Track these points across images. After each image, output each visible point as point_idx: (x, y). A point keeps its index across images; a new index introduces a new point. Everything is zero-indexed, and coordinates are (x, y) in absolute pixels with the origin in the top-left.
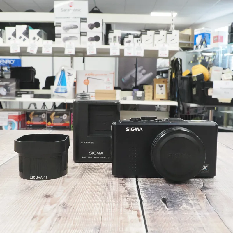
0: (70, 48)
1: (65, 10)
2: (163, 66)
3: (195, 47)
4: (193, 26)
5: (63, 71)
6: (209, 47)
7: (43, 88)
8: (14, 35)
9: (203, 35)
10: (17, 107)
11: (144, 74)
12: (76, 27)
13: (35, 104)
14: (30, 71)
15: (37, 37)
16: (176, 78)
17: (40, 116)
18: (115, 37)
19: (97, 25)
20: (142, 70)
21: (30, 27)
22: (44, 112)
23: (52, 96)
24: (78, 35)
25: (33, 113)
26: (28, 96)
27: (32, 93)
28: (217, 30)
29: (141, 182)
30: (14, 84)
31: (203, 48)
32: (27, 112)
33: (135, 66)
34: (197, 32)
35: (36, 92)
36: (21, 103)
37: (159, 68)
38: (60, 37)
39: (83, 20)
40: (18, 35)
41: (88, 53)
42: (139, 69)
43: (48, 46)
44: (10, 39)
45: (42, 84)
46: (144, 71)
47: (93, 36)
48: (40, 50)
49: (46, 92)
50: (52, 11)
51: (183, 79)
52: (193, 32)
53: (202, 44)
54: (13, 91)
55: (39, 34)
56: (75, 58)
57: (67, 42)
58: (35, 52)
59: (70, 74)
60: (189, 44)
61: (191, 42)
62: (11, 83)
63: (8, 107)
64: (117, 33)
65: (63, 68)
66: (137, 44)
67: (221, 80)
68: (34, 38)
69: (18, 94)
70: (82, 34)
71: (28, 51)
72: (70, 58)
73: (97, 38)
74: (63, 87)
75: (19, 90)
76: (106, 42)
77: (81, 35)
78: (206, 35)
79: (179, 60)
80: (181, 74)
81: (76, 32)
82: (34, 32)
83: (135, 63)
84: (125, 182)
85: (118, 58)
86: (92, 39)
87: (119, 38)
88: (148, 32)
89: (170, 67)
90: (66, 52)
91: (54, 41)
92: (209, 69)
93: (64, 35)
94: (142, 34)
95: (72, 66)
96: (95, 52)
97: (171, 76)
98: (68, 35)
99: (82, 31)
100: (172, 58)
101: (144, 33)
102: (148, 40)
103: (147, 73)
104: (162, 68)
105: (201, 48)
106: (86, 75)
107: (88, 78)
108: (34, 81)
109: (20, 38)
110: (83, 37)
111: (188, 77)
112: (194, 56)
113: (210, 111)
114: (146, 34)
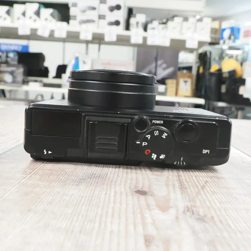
0: (86, 33)
2: (185, 61)
3: (221, 42)
4: (220, 19)
5: (77, 59)
6: (238, 43)
7: (54, 78)
8: (24, 14)
9: (232, 29)
10: (22, 96)
11: (164, 69)
12: (94, 9)
13: (42, 96)
14: (40, 57)
15: (50, 18)
18: (137, 23)
19: (118, 7)
20: (162, 64)
21: (42, 6)
23: (63, 86)
24: (96, 18)
26: (37, 84)
27: (41, 82)
30: (21, 70)
31: (231, 43)
33: (154, 60)
34: (225, 25)
35: (45, 80)
36: (27, 93)
37: (182, 63)
38: (75, 19)
39: (103, 1)
40: (27, 15)
41: (107, 39)
42: (159, 62)
43: (61, 28)
44: (18, 18)
46: (164, 66)
47: (113, 20)
48: (52, 32)
49: (57, 81)
52: (220, 25)
53: (230, 38)
54: (20, 78)
55: (52, 15)
56: (90, 46)
57: (84, 26)
58: (46, 35)
59: (84, 62)
61: (217, 36)
62: (18, 69)
63: (13, 97)
64: (140, 18)
65: (77, 55)
66: (162, 32)
68: (46, 19)
69: (25, 82)
70: (101, 17)
71: (39, 33)
72: (84, 45)
73: (117, 23)
75: (26, 77)
76: (127, 27)
77: (99, 18)
79: (208, 54)
81: (93, 15)
82: (47, 12)
83: (155, 55)
85: (136, 49)
86: (111, 24)
87: (142, 24)
88: (176, 19)
89: (198, 60)
90: (82, 37)
91: (68, 23)
92: (242, 64)
93: (80, 17)
94: (168, 20)
95: (87, 53)
96: (114, 39)
97: (198, 71)
98: (85, 18)
99: (101, 13)
100: (201, 51)
101: (170, 19)
102: (174, 28)
103: (168, 67)
104: (184, 63)
105: (229, 43)
106: (103, 64)
107: (105, 68)
108: (43, 69)
109: (31, 18)
110: (101, 21)
111: (217, 72)
112: (220, 52)
113: (239, 112)
114: (173, 20)
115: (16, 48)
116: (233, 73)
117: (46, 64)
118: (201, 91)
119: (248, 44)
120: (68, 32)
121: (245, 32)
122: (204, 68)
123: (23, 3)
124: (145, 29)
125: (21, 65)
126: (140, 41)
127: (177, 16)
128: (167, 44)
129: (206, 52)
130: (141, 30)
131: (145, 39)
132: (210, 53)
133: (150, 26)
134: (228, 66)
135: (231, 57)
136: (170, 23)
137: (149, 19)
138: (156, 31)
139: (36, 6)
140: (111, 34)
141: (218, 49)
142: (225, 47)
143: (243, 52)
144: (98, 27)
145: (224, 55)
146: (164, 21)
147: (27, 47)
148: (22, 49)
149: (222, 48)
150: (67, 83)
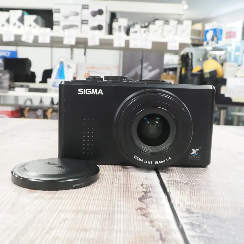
0: (70, 38)
2: (170, 63)
3: (205, 43)
4: (204, 21)
5: (62, 63)
6: (221, 44)
7: (40, 82)
8: (8, 21)
9: (215, 30)
10: (12, 102)
11: (150, 71)
12: (77, 14)
13: (31, 100)
14: (26, 63)
15: (34, 24)
16: (186, 74)
17: (35, 112)
18: (120, 27)
19: (100, 12)
20: (148, 66)
21: (25, 13)
22: (41, 108)
23: (49, 91)
24: (79, 24)
25: (27, 109)
26: (23, 89)
27: (27, 87)
29: (179, 205)
30: (7, 76)
31: (214, 44)
32: (22, 107)
33: (140, 62)
34: (208, 27)
35: (32, 85)
36: (16, 98)
37: (167, 65)
38: (59, 25)
39: (85, 7)
40: (11, 21)
41: (90, 43)
42: (145, 65)
43: (45, 34)
44: (3, 25)
45: (39, 78)
46: (150, 68)
47: (96, 24)
48: (36, 38)
49: (43, 86)
51: (194, 75)
52: (203, 27)
53: (213, 40)
54: (6, 83)
55: (36, 21)
56: (75, 50)
57: (67, 31)
58: (30, 41)
59: (69, 67)
60: (199, 40)
61: (201, 37)
62: (4, 75)
64: (122, 22)
65: (62, 60)
66: (144, 35)
67: (236, 77)
68: (30, 26)
69: (11, 88)
70: (84, 22)
71: (24, 39)
72: (69, 50)
73: (100, 28)
75: (13, 83)
76: (110, 32)
77: (82, 23)
78: (217, 30)
79: (190, 55)
80: (192, 70)
82: (30, 19)
83: (140, 58)
84: (147, 205)
85: (122, 52)
86: (94, 28)
87: (124, 27)
88: (157, 22)
89: (180, 62)
90: (66, 42)
91: (52, 29)
92: (222, 65)
93: (63, 23)
94: (149, 24)
95: (72, 58)
96: (97, 43)
97: (181, 72)
98: (68, 23)
99: (84, 18)
100: (183, 53)
101: (152, 23)
102: (156, 31)
103: (153, 69)
104: (169, 65)
105: (212, 44)
106: (87, 68)
107: (89, 71)
108: (30, 74)
109: (15, 24)
110: (84, 26)
111: (199, 73)
112: (204, 53)
113: (222, 112)
114: (154, 24)
115: (5, 54)
116: (214, 73)
117: (32, 69)
119: (230, 45)
120: (52, 38)
121: (227, 33)
122: (186, 70)
123: (7, 10)
124: (128, 33)
125: (7, 71)
126: (123, 45)
127: (157, 20)
128: (149, 46)
129: (187, 54)
130: (123, 34)
131: (127, 42)
132: (192, 54)
133: (132, 30)
134: (209, 67)
135: (215, 58)
136: (151, 26)
137: (131, 23)
138: (138, 35)
139: (20, 13)
140: (95, 37)
141: (202, 50)
142: (209, 48)
143: (226, 53)
144: (81, 32)
145: (208, 56)
146: (147, 24)
147: (15, 53)
148: (11, 55)
149: (205, 49)
150: (53, 88)
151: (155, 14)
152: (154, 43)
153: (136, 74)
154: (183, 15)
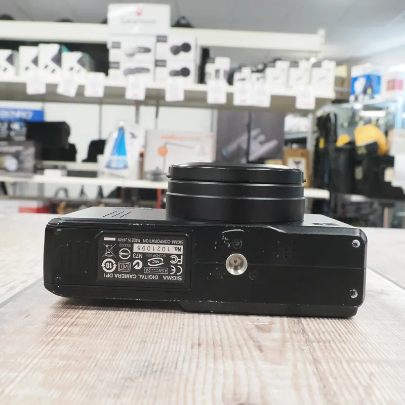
0: (136, 88)
1: (128, 21)
2: (295, 130)
3: (352, 98)
4: (349, 62)
5: (121, 130)
6: (378, 100)
7: (84, 161)
8: (35, 61)
9: (368, 78)
10: (34, 192)
11: (262, 143)
12: (147, 50)
13: (66, 191)
14: (62, 129)
15: (77, 67)
16: (326, 149)
18: (217, 71)
19: (186, 47)
20: (258, 135)
21: (64, 48)
22: (85, 203)
23: (99, 175)
24: (151, 66)
25: (63, 205)
26: (57, 173)
27: (64, 168)
28: (392, 69)
30: (31, 150)
31: (367, 100)
32: (54, 202)
33: (246, 129)
34: (357, 71)
35: (71, 166)
36: (41, 186)
37: (289, 133)
38: (118, 68)
39: (161, 39)
40: (41, 62)
41: (169, 98)
42: (254, 133)
43: (96, 83)
44: (27, 68)
46: (262, 138)
47: (178, 67)
48: (81, 89)
49: (90, 167)
50: (105, 22)
51: (339, 150)
52: (349, 72)
53: (365, 92)
54: (30, 163)
55: (80, 62)
56: (143, 109)
57: (132, 78)
58: (72, 93)
59: (133, 136)
60: (342, 93)
61: (345, 89)
62: (26, 149)
63: (18, 193)
64: (222, 64)
65: (121, 124)
66: (257, 85)
68: (72, 69)
69: (38, 170)
70: (159, 63)
71: (61, 90)
72: (132, 109)
73: (185, 72)
74: (121, 158)
75: (40, 162)
76: (202, 79)
77: (156, 65)
78: (372, 77)
79: (332, 117)
81: (146, 60)
82: (71, 58)
85: (216, 112)
86: (175, 73)
87: (225, 72)
88: (278, 63)
89: (316, 128)
90: (129, 95)
91: (107, 74)
92: (386, 133)
93: (126, 64)
94: (265, 66)
95: (137, 121)
96: (181, 97)
97: (317, 145)
98: (133, 65)
99: (159, 57)
100: (320, 113)
101: (270, 64)
102: (276, 78)
103: (267, 141)
104: (293, 133)
105: (364, 100)
106: (163, 138)
107: (166, 144)
108: (67, 147)
109: (46, 67)
110: (159, 69)
111: (347, 147)
112: (350, 114)
113: (386, 211)
114: (274, 66)
115: (24, 115)
116: (373, 147)
117: (71, 140)
118: (322, 177)
119: (395, 101)
120: (107, 89)
121: (389, 82)
122: (326, 141)
123: (35, 43)
124: (230, 81)
125: (31, 143)
126: (223, 100)
127: (279, 59)
128: (266, 103)
129: (328, 115)
130: (223, 82)
131: (230, 96)
132: (335, 116)
133: (237, 76)
134: (364, 136)
135: (368, 122)
136: (269, 71)
137: (236, 65)
138: (247, 84)
139: (55, 48)
140: (176, 88)
141: (346, 109)
142: (358, 106)
143: (388, 114)
144: (154, 79)
145: (357, 119)
146: (260, 67)
147: (41, 113)
148: (33, 116)
149: (352, 109)
150: (107, 170)
151: (268, 51)
152: (274, 98)
153: (239, 148)
154: (320, 52)
